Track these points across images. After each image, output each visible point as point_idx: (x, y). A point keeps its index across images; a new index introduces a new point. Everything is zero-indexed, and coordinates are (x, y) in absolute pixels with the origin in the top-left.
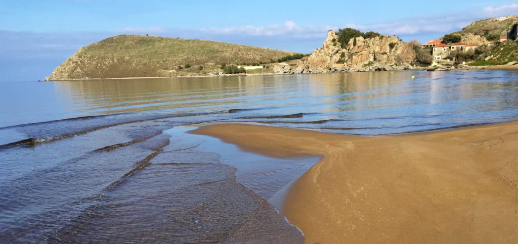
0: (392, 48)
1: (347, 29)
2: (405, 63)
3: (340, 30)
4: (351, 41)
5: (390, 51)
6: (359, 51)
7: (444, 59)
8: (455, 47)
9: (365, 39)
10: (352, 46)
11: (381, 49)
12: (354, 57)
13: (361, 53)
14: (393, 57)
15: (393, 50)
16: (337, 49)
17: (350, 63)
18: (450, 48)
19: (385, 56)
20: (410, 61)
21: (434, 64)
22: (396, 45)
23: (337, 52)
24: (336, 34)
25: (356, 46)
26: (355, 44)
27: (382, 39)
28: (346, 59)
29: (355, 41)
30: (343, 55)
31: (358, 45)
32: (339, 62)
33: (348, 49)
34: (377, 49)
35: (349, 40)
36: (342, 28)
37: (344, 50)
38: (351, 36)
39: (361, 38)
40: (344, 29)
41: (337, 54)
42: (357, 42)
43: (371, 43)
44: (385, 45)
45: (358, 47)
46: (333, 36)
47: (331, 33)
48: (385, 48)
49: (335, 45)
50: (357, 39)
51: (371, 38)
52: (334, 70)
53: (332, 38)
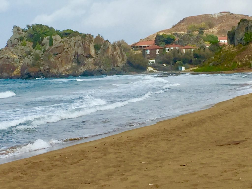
0: (99, 50)
1: (37, 25)
4: (46, 40)
5: (96, 53)
6: (57, 52)
7: (159, 63)
9: (62, 38)
10: (48, 47)
11: (85, 51)
13: (60, 55)
15: (99, 52)
16: (28, 50)
17: (47, 67)
18: (164, 50)
19: (90, 60)
20: (121, 65)
22: (103, 46)
23: (29, 53)
25: (53, 47)
26: (51, 44)
28: (42, 62)
29: (51, 40)
30: (37, 58)
32: (33, 65)
33: (43, 50)
34: (80, 51)
35: (43, 39)
36: (31, 24)
37: (38, 51)
38: (45, 34)
39: (58, 37)
40: (33, 25)
42: (54, 41)
43: (72, 43)
44: (89, 46)
45: (57, 47)
46: (20, 34)
47: (17, 29)
48: (89, 50)
49: (24, 45)
50: (53, 37)
51: (71, 37)
52: (27, 76)
53: (18, 36)
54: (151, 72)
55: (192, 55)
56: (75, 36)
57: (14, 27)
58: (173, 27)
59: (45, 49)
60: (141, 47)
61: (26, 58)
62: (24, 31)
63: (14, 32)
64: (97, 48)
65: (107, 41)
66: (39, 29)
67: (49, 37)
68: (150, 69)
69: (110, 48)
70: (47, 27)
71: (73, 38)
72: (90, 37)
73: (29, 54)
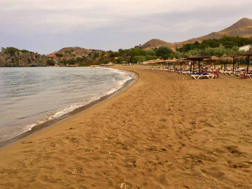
0: (37, 57)
1: (11, 47)
2: (44, 64)
5: (36, 59)
6: (21, 58)
7: (59, 63)
8: (62, 59)
9: (22, 53)
10: (17, 56)
11: (32, 58)
12: (19, 60)
13: (22, 59)
14: (38, 61)
15: (37, 58)
16: (8, 56)
17: (17, 63)
18: (60, 59)
19: (34, 61)
20: (45, 63)
22: (38, 56)
25: (19, 56)
26: (18, 55)
27: (32, 53)
28: (15, 61)
30: (13, 59)
31: (20, 55)
32: (12, 62)
33: (15, 57)
34: (30, 58)
37: (13, 57)
39: (21, 52)
41: (9, 59)
43: (27, 55)
44: (33, 56)
46: (4, 50)
47: (3, 49)
48: (34, 57)
50: (19, 52)
52: (9, 66)
54: (57, 66)
56: (27, 52)
57: (2, 48)
58: (59, 51)
59: (16, 56)
60: (51, 57)
61: (8, 59)
62: (6, 50)
63: (2, 50)
64: (36, 57)
65: (40, 54)
66: (12, 49)
67: (17, 52)
68: (56, 65)
69: (41, 57)
70: (15, 48)
71: (27, 53)
72: (33, 53)
73: (10, 58)
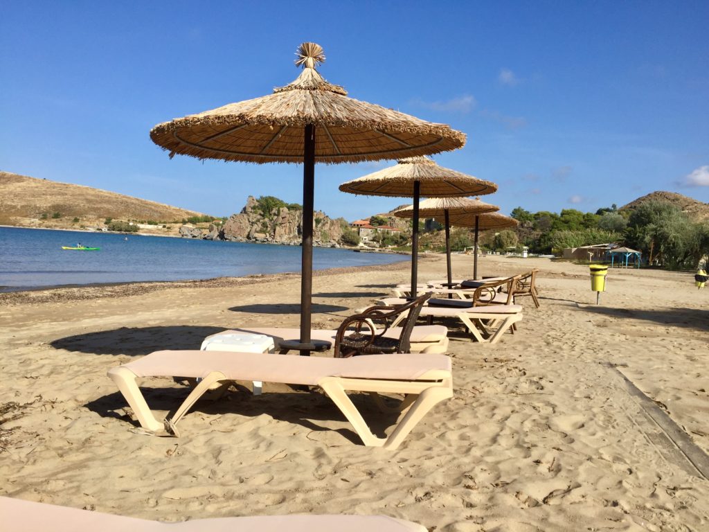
3: (261, 197)
4: (274, 211)
5: (316, 226)
6: (283, 222)
9: (289, 210)
10: (275, 217)
12: (278, 228)
13: (285, 224)
14: (320, 233)
15: (319, 226)
16: (258, 217)
20: (337, 239)
21: (361, 244)
22: (322, 221)
23: (258, 220)
24: (257, 201)
25: (280, 218)
26: (278, 214)
29: (279, 211)
31: (282, 216)
32: (261, 231)
33: (271, 219)
35: (272, 210)
36: (264, 196)
37: (266, 220)
38: (276, 205)
39: (286, 210)
40: (266, 197)
42: (281, 213)
43: (296, 216)
45: (283, 218)
46: (254, 203)
47: (251, 199)
49: (255, 213)
50: (281, 209)
51: (296, 210)
53: (252, 205)
55: (399, 236)
57: (250, 196)
60: (358, 225)
63: (249, 201)
64: (318, 221)
66: (270, 200)
67: (278, 208)
69: (329, 222)
70: (277, 199)
